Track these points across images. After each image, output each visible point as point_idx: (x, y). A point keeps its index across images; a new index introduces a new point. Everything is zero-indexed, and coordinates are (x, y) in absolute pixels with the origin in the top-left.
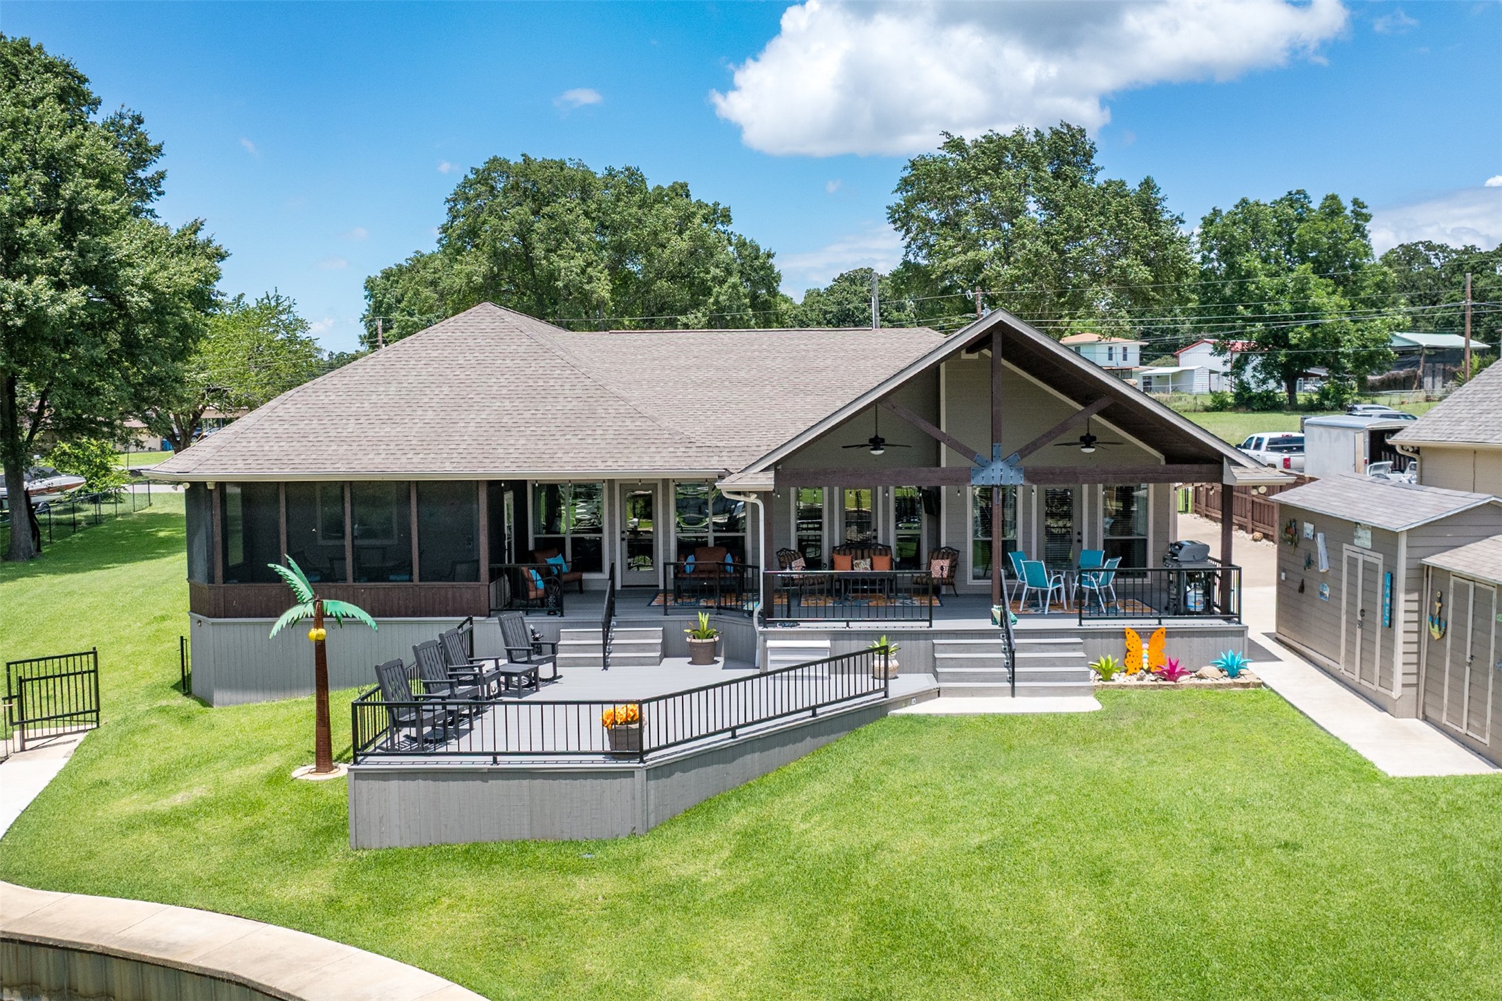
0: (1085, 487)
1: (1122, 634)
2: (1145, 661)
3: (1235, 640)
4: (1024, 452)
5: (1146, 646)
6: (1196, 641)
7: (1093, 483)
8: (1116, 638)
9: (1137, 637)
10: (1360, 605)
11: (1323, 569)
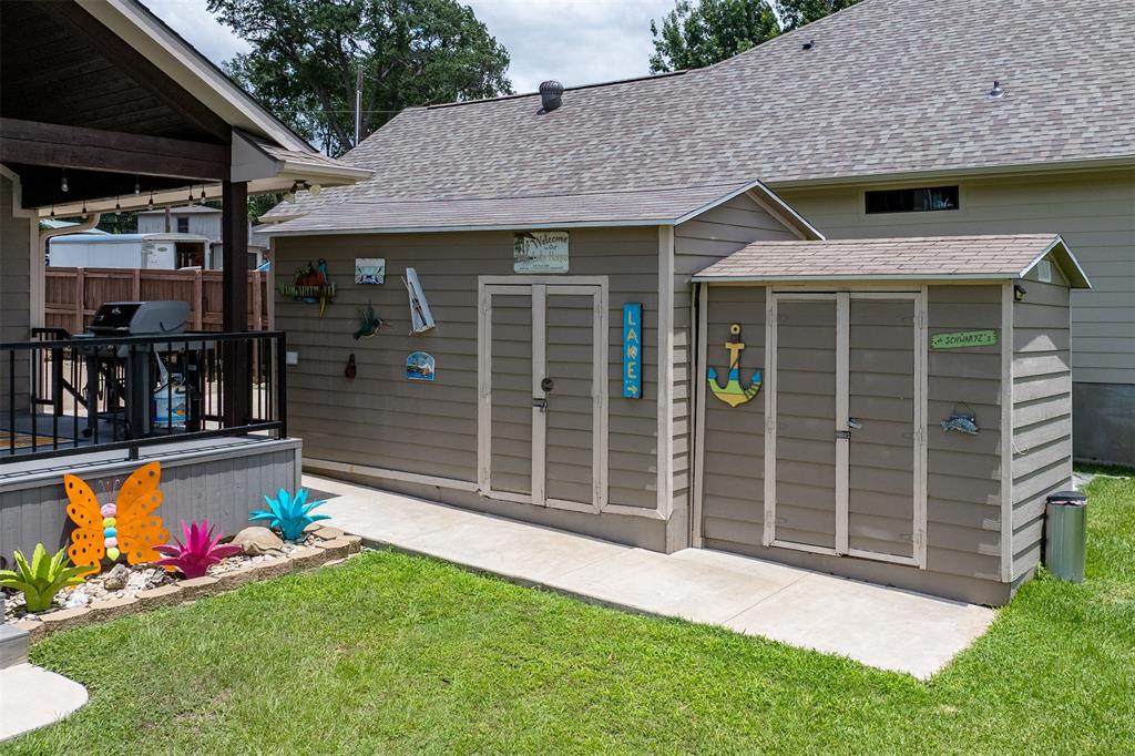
2: (111, 541)
3: (280, 468)
5: (109, 509)
9: (88, 490)
10: (540, 372)
11: (419, 328)
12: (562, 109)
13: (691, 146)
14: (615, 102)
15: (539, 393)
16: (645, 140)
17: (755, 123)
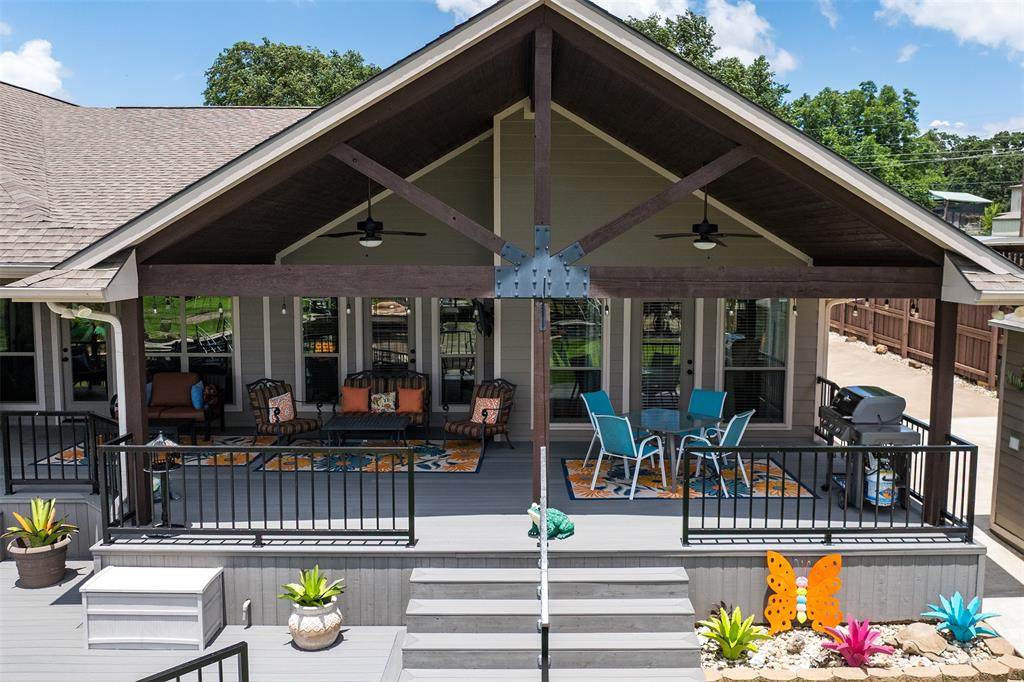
0: (700, 302)
1: (762, 561)
2: (801, 607)
3: (964, 571)
4: (590, 243)
5: (802, 581)
6: (892, 570)
7: (711, 297)
8: (750, 566)
9: (787, 564)
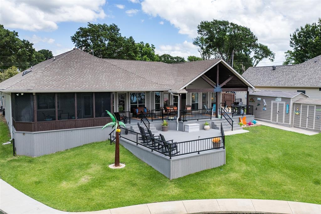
5: (242, 120)
10: (278, 110)
11: (265, 105)
12: (276, 70)
13: (296, 79)
14: (284, 69)
15: (278, 112)
16: (289, 77)
17: (305, 76)
